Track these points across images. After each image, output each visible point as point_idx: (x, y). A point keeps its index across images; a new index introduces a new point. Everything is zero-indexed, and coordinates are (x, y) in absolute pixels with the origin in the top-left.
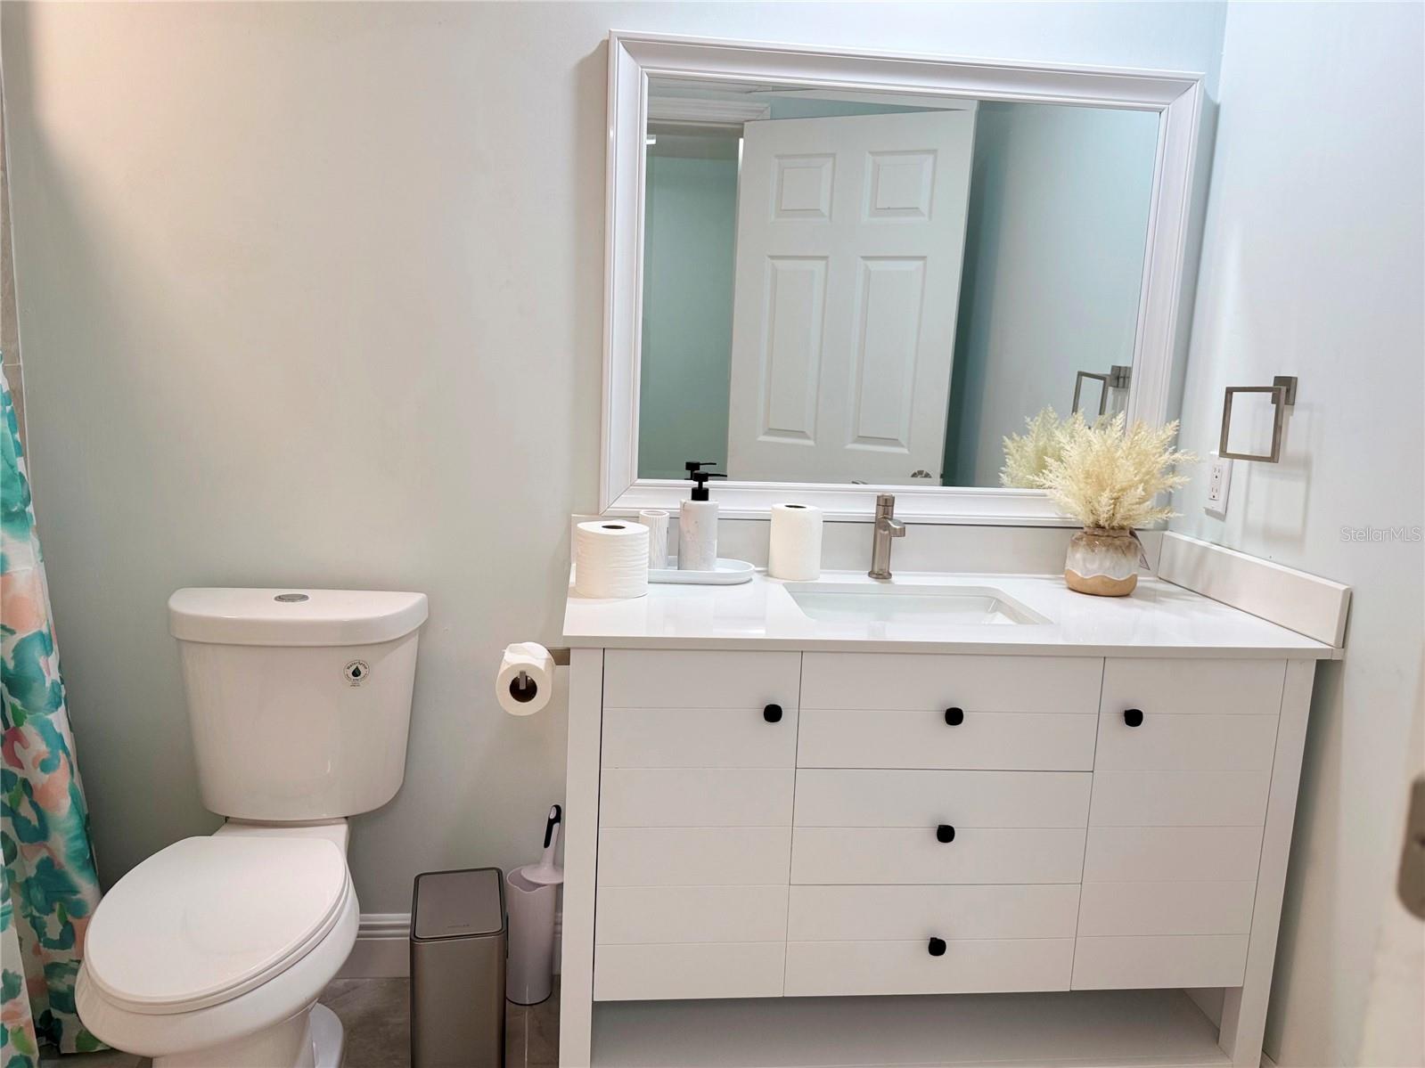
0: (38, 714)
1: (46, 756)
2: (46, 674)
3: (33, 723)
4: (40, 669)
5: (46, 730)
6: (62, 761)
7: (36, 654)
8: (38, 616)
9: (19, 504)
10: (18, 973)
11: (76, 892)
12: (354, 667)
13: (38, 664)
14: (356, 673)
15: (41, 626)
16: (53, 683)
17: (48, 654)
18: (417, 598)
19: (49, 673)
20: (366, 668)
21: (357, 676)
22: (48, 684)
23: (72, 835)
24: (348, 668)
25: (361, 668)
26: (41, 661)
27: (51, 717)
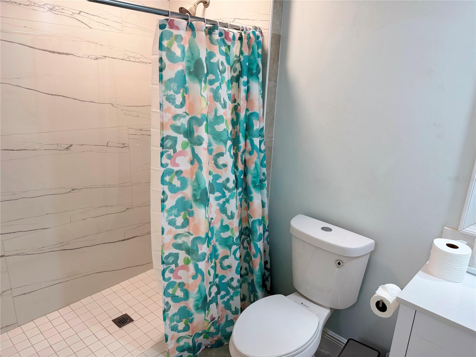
0: (255, 241)
1: (255, 253)
2: (258, 231)
3: (253, 243)
4: (257, 229)
5: (256, 246)
6: (258, 256)
7: (256, 225)
8: (259, 214)
9: (258, 183)
10: (239, 308)
11: (257, 293)
12: (338, 262)
13: (256, 228)
14: (339, 264)
15: (259, 218)
16: (260, 234)
17: (260, 225)
18: (371, 241)
19: (259, 231)
20: (342, 263)
21: (339, 265)
22: (258, 234)
23: (258, 277)
24: (337, 261)
25: (341, 262)
26: (258, 227)
27: (258, 243)
